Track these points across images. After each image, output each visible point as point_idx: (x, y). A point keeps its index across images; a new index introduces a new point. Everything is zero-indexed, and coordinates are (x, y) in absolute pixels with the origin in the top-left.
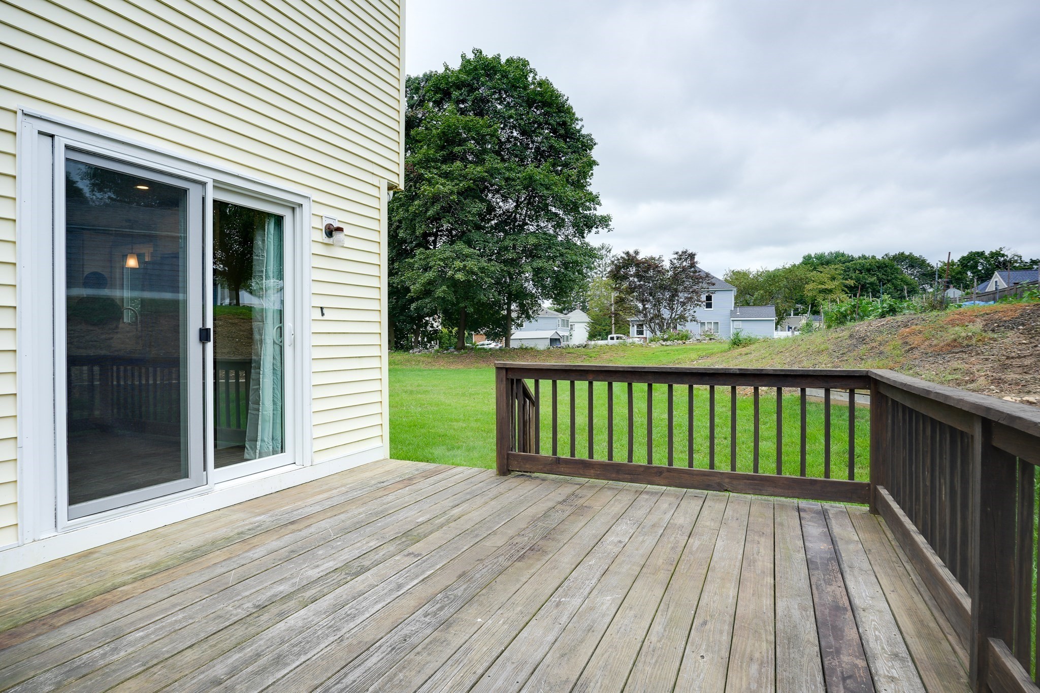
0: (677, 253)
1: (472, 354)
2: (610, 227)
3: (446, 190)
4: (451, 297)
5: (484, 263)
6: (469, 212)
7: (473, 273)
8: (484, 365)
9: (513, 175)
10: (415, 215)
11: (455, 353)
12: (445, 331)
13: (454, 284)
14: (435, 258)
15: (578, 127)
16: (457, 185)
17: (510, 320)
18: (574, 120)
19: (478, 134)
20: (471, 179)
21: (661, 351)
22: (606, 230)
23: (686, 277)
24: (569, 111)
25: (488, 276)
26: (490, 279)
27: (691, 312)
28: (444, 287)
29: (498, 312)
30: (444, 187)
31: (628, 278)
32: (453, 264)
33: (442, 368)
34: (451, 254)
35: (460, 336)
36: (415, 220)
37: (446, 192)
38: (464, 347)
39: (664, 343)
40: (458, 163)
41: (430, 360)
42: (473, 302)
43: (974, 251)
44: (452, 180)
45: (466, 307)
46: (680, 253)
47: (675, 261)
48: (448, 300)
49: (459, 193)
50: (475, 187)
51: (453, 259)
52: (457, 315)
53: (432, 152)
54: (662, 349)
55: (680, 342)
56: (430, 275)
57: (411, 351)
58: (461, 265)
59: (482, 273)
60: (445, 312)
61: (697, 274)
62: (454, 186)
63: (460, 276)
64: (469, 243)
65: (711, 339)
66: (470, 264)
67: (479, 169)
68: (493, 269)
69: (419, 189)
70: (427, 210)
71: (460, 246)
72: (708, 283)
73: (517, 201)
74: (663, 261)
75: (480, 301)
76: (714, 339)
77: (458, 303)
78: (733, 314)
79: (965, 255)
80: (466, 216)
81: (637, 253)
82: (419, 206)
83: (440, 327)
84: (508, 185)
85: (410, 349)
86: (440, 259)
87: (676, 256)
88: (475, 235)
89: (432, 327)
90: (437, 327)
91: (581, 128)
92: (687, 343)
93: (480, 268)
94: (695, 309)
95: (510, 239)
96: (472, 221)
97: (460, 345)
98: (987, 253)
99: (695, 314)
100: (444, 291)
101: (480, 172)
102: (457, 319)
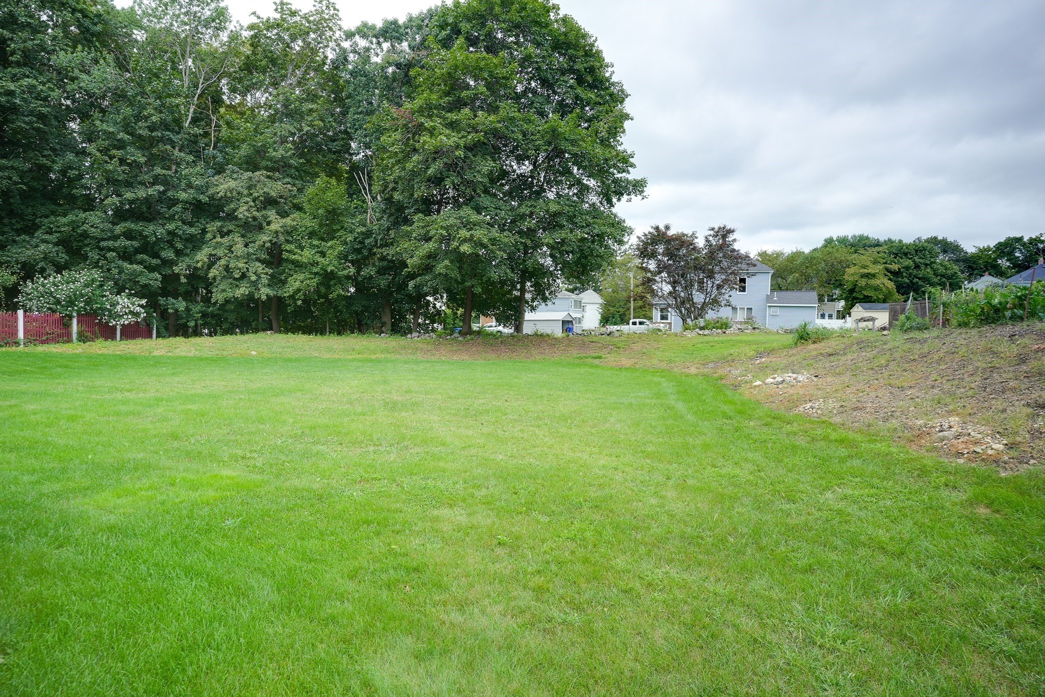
0: (713, 229)
1: (480, 340)
2: (645, 194)
3: (451, 142)
4: (455, 274)
5: (495, 233)
6: (479, 172)
7: (483, 246)
8: (494, 356)
9: (531, 128)
10: (414, 174)
11: (460, 339)
12: (449, 311)
13: (459, 258)
14: (436, 226)
15: (607, 75)
16: (463, 137)
17: (524, 302)
18: (603, 66)
19: (491, 76)
20: (481, 131)
21: (702, 343)
22: (639, 197)
23: (724, 256)
24: (598, 56)
25: (500, 249)
26: (502, 253)
27: (726, 297)
28: (447, 262)
29: (510, 292)
30: (447, 139)
31: (656, 256)
32: (458, 233)
33: (443, 358)
34: (455, 221)
35: (466, 319)
36: (413, 180)
37: (450, 146)
38: (470, 332)
39: (701, 332)
40: (466, 111)
41: (430, 347)
42: (482, 280)
43: (1011, 236)
44: (459, 132)
45: (473, 286)
46: (716, 229)
47: (711, 238)
48: (451, 277)
49: (468, 148)
50: (486, 141)
51: (459, 228)
52: (463, 294)
53: (434, 96)
54: (702, 340)
55: (720, 331)
56: (431, 246)
57: (409, 336)
58: (468, 234)
59: (493, 245)
60: (448, 291)
61: (736, 253)
62: (460, 138)
63: (465, 248)
64: (478, 210)
65: (754, 328)
66: (478, 233)
67: (492, 118)
68: (506, 240)
69: (419, 142)
70: (428, 168)
71: (467, 212)
72: (748, 264)
73: (534, 165)
74: (696, 238)
75: (489, 279)
76: (758, 328)
77: (463, 281)
78: (769, 299)
79: (1002, 240)
80: (475, 176)
81: (667, 228)
82: (418, 163)
83: (443, 308)
84: (527, 140)
85: (408, 333)
86: (442, 227)
87: (712, 233)
88: (485, 201)
89: (434, 307)
90: (440, 307)
91: (611, 75)
92: (727, 332)
93: (490, 239)
94: (731, 293)
95: (527, 206)
96: (481, 182)
97: (466, 329)
98: (1026, 239)
99: (730, 298)
100: (446, 267)
101: (493, 122)
102: (462, 299)
